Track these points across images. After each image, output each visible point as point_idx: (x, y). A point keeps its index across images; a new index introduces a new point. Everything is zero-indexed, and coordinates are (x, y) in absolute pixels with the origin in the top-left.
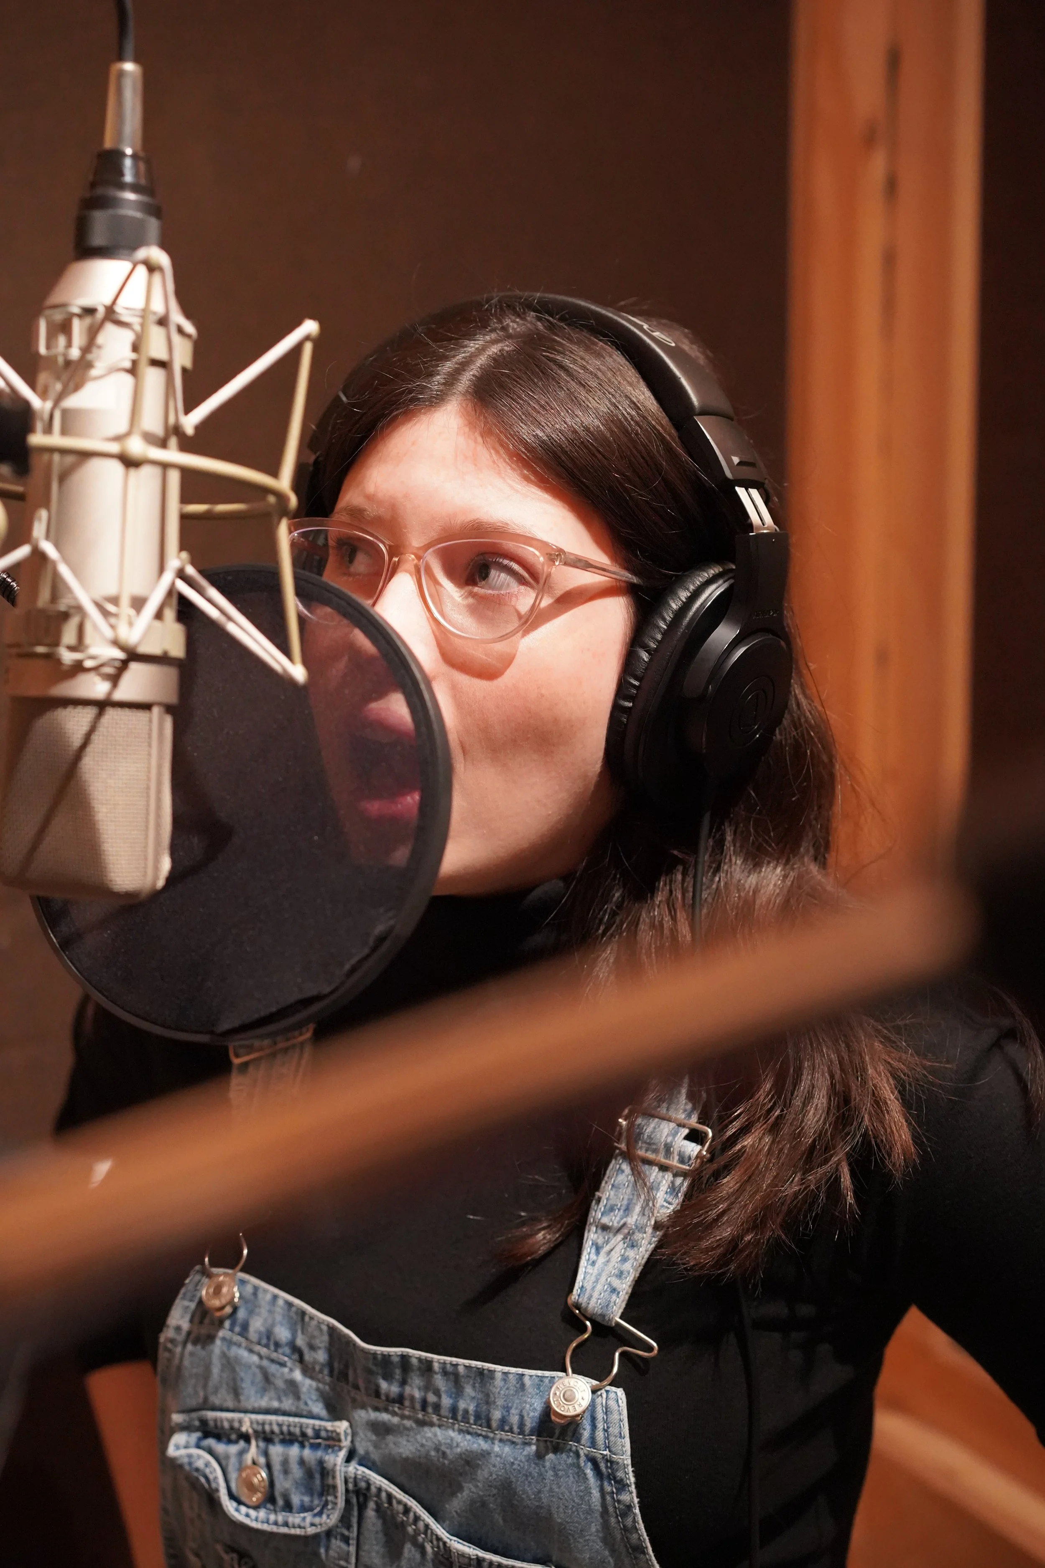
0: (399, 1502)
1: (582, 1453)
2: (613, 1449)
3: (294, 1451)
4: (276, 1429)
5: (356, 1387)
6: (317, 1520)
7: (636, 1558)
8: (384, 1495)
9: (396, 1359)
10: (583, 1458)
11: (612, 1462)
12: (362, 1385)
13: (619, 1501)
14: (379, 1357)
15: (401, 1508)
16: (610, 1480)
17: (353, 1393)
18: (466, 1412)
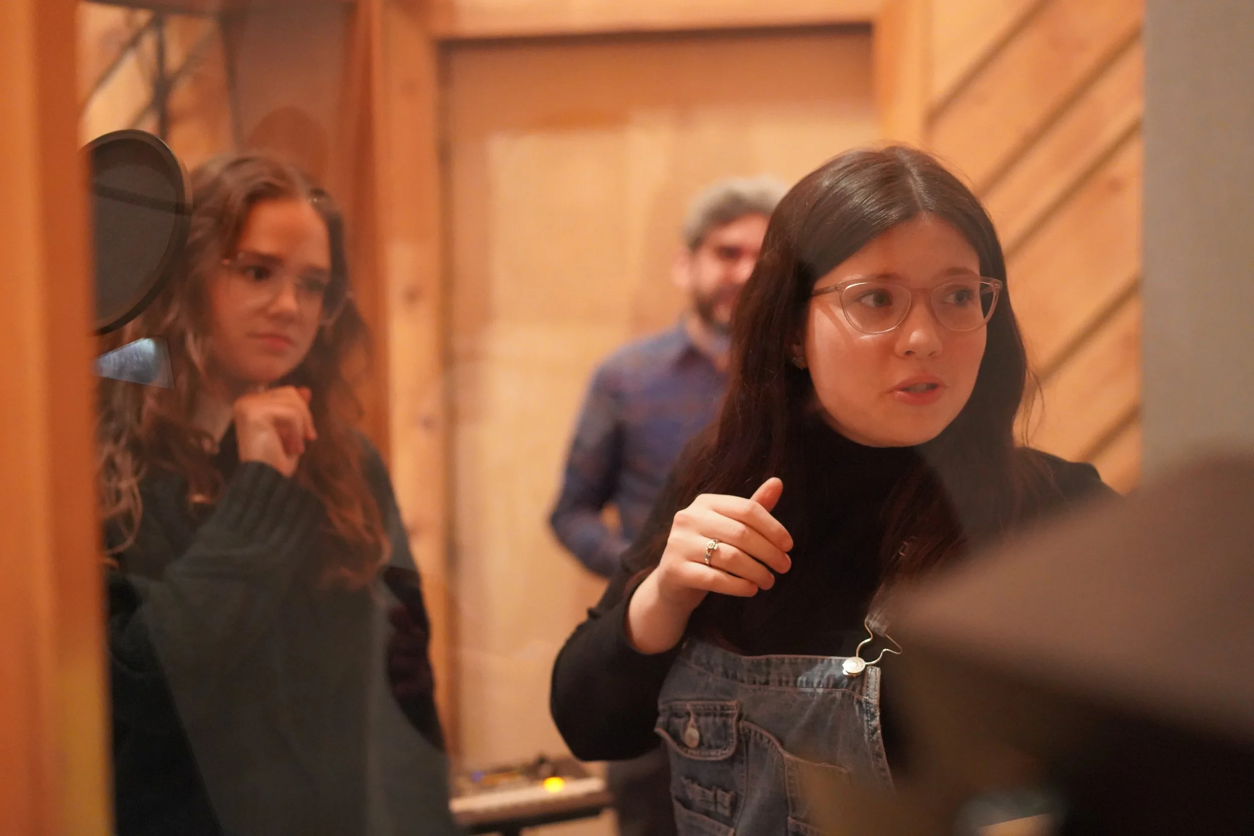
0: (767, 737)
1: (855, 697)
2: (871, 696)
3: (710, 719)
4: (702, 708)
5: (742, 681)
6: (724, 752)
7: (878, 761)
8: (758, 735)
9: (764, 662)
10: (855, 700)
11: (869, 703)
12: (745, 678)
13: (871, 725)
14: (755, 662)
15: (766, 740)
16: (867, 713)
17: (741, 685)
18: (802, 682)
